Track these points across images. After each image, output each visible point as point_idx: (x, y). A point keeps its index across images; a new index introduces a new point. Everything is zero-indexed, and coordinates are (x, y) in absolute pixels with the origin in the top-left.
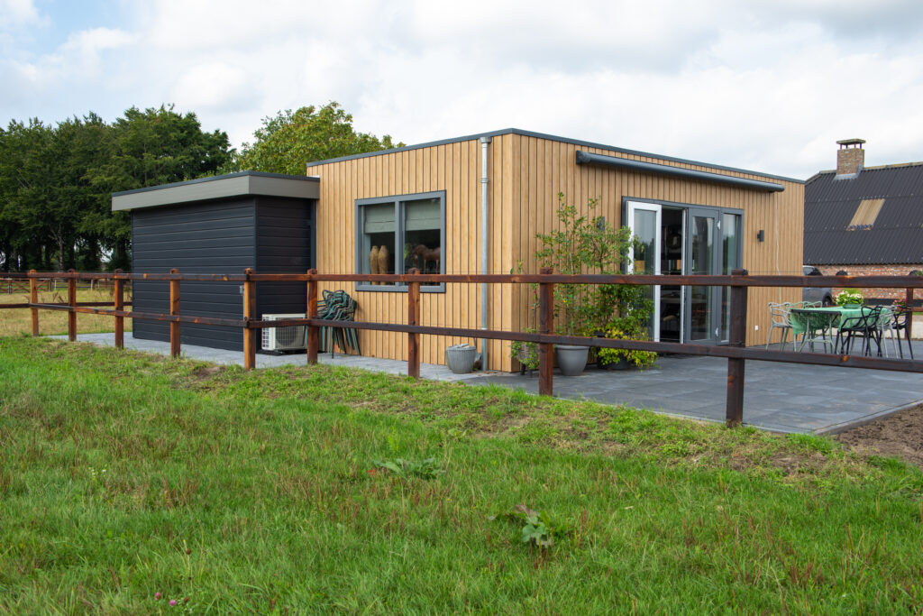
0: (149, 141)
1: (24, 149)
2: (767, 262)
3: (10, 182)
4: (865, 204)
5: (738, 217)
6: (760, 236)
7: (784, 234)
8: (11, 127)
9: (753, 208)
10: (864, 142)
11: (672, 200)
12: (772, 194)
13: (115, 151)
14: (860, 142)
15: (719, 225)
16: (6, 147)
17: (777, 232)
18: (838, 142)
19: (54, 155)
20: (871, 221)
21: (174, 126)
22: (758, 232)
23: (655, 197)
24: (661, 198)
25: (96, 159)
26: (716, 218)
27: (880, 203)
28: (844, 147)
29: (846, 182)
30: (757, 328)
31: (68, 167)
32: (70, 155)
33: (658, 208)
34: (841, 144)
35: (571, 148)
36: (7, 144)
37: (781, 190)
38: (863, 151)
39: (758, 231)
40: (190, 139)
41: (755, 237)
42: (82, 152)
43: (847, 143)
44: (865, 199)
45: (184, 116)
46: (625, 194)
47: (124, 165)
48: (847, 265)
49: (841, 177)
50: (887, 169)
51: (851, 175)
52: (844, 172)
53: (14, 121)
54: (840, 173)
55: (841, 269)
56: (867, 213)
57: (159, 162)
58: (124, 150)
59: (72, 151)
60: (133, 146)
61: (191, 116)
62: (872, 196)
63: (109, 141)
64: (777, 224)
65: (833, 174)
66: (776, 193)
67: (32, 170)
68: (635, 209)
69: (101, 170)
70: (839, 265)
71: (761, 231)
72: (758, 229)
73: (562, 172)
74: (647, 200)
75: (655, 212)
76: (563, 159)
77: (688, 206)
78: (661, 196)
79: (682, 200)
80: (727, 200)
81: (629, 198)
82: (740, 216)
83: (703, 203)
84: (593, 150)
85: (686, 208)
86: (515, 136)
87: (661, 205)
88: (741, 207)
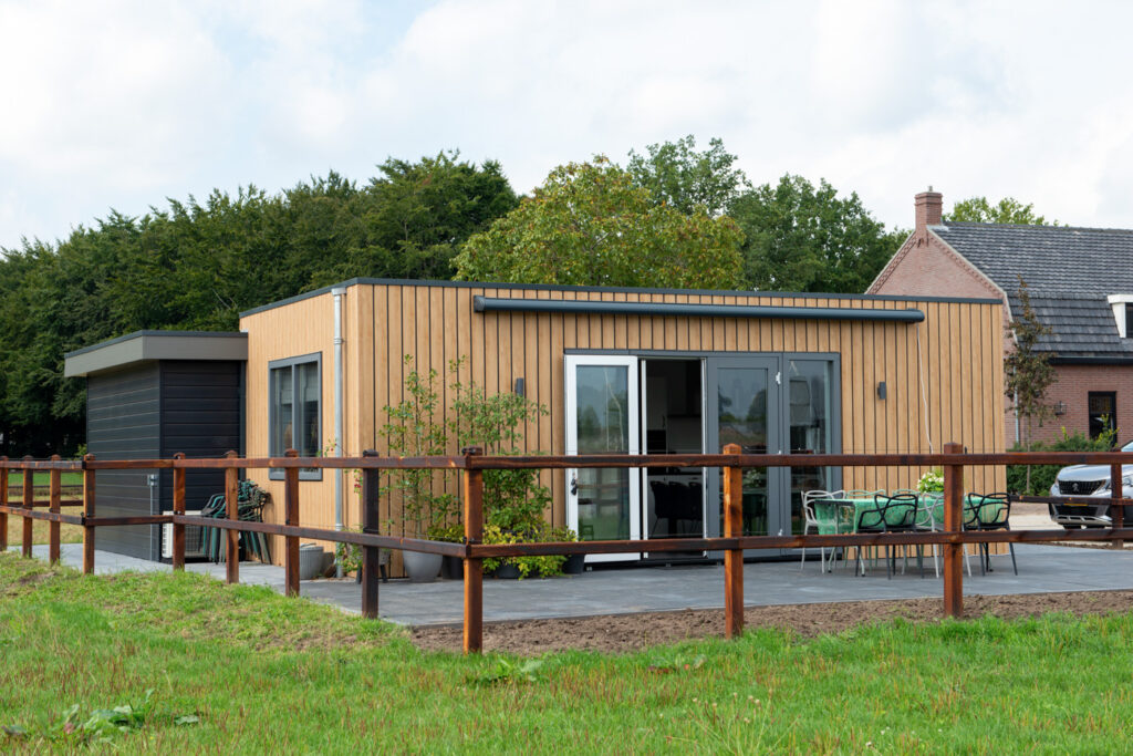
0: (411, 218)
1: (226, 238)
3: (203, 298)
5: (831, 365)
8: (212, 203)
9: (863, 349)
13: (355, 240)
15: (780, 379)
16: (199, 239)
19: (267, 251)
21: (458, 188)
23: (634, 346)
25: (329, 254)
26: (772, 370)
31: (288, 269)
32: (291, 248)
33: (632, 361)
36: (203, 233)
39: (875, 383)
40: (486, 209)
42: (308, 243)
45: (480, 169)
46: (570, 345)
47: (371, 263)
53: (216, 191)
57: (426, 254)
58: (370, 237)
59: (293, 242)
60: (385, 229)
61: (492, 168)
63: (347, 222)
67: (232, 277)
68: (578, 366)
69: (333, 273)
71: (881, 383)
72: (878, 381)
73: (447, 325)
74: (615, 351)
75: (627, 367)
76: (450, 308)
77: (707, 354)
78: (646, 345)
79: (695, 346)
80: (798, 340)
81: (578, 351)
82: (831, 362)
83: (742, 347)
84: (508, 292)
85: (706, 357)
86: (364, 287)
87: (637, 355)
88: (833, 350)
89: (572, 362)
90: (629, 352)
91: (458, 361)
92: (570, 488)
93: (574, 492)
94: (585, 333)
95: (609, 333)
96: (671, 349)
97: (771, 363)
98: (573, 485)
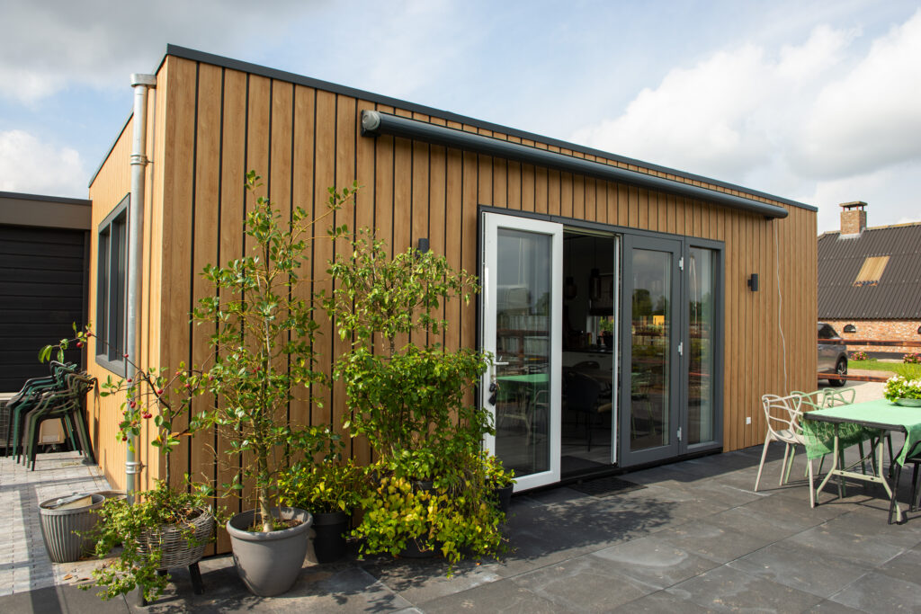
2: (764, 321)
4: (870, 262)
5: (716, 253)
6: (752, 283)
7: (789, 281)
9: (739, 240)
10: (866, 204)
11: (591, 218)
12: (769, 223)
14: (862, 204)
15: (681, 264)
17: (778, 278)
18: (841, 205)
20: (877, 276)
22: (749, 278)
23: (555, 211)
24: (567, 213)
26: (676, 254)
27: (884, 260)
28: (847, 209)
29: (850, 241)
30: (749, 420)
33: (557, 230)
34: (844, 207)
35: (346, 105)
37: (783, 215)
38: (865, 213)
39: (749, 274)
41: (744, 284)
43: (849, 206)
44: (870, 257)
46: (486, 201)
48: (855, 320)
49: (844, 237)
50: (889, 230)
51: (855, 235)
52: (848, 232)
54: (844, 233)
55: (849, 323)
56: (873, 270)
62: (877, 253)
64: (778, 266)
65: (838, 234)
66: (775, 220)
70: (847, 319)
71: (752, 276)
72: (749, 272)
73: (320, 148)
74: (536, 215)
75: (550, 236)
76: (325, 124)
77: (622, 230)
78: (567, 211)
79: (612, 220)
80: (695, 226)
81: (495, 209)
82: (718, 251)
83: (652, 227)
84: (409, 115)
85: (623, 234)
86: (180, 62)
87: (564, 225)
88: (720, 238)
89: (492, 222)
90: (550, 218)
92: (488, 395)
93: (492, 401)
94: (502, 185)
95: (528, 191)
96: (591, 220)
97: (676, 248)
98: (491, 390)
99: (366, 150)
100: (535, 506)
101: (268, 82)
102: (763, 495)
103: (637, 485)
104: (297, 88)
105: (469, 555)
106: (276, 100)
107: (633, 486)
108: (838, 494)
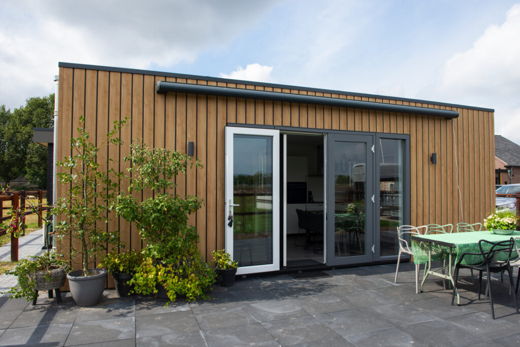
2: (446, 183)
6: (433, 159)
9: (423, 133)
12: (449, 122)
15: (373, 149)
22: (430, 156)
26: (369, 144)
33: (276, 134)
35: (149, 80)
37: (456, 116)
41: (427, 159)
46: (231, 121)
66: (453, 119)
68: (235, 135)
71: (433, 154)
72: (431, 152)
73: (135, 101)
74: (264, 126)
75: (272, 137)
76: (138, 89)
77: (328, 132)
78: (287, 123)
79: (319, 126)
80: (385, 126)
81: (237, 125)
82: (404, 140)
83: (351, 128)
84: (184, 81)
85: (327, 133)
86: (65, 69)
87: (280, 130)
88: (406, 132)
89: (230, 131)
90: (274, 127)
91: (121, 122)
92: (227, 222)
93: (230, 225)
94: (242, 112)
95: (260, 113)
96: (304, 126)
97: (369, 139)
98: (229, 219)
99: (160, 100)
100: (256, 282)
101: (108, 73)
102: (399, 285)
103: (329, 275)
104: (123, 74)
105: (182, 298)
106: (112, 81)
107: (327, 275)
108: (443, 286)
